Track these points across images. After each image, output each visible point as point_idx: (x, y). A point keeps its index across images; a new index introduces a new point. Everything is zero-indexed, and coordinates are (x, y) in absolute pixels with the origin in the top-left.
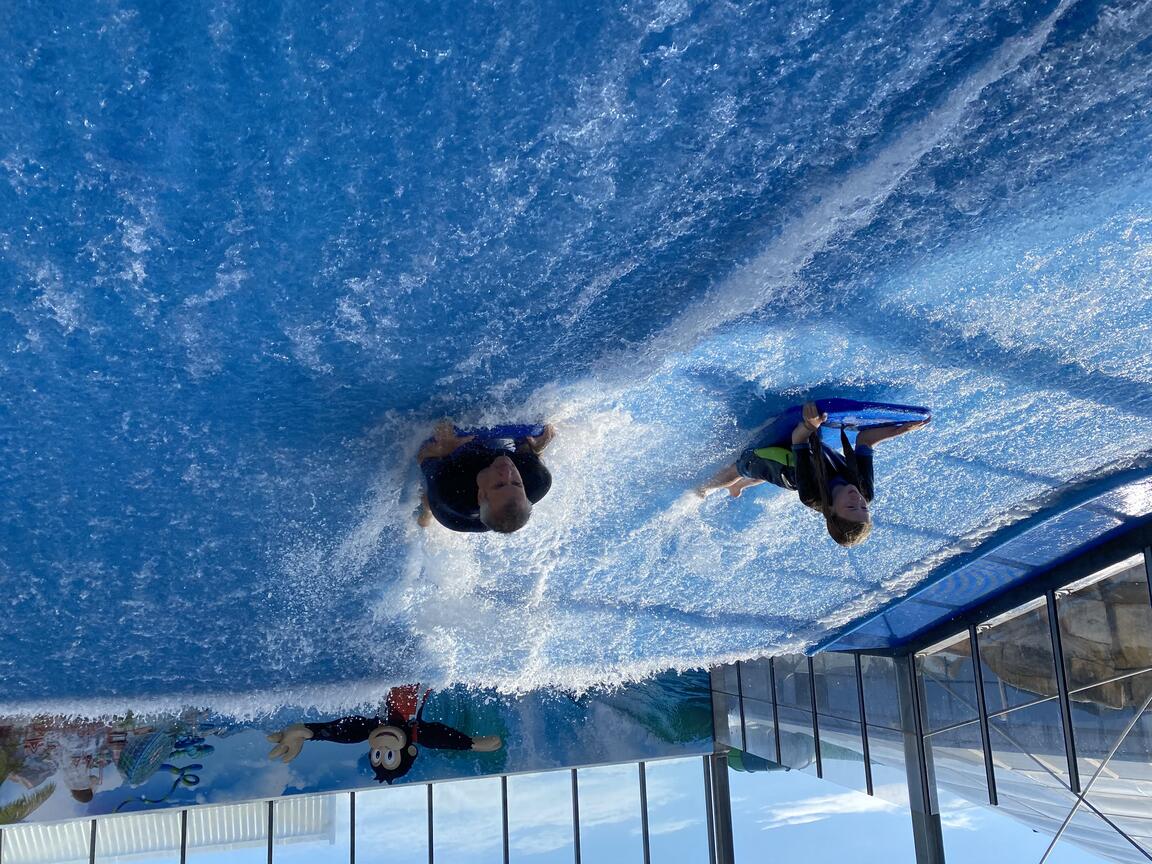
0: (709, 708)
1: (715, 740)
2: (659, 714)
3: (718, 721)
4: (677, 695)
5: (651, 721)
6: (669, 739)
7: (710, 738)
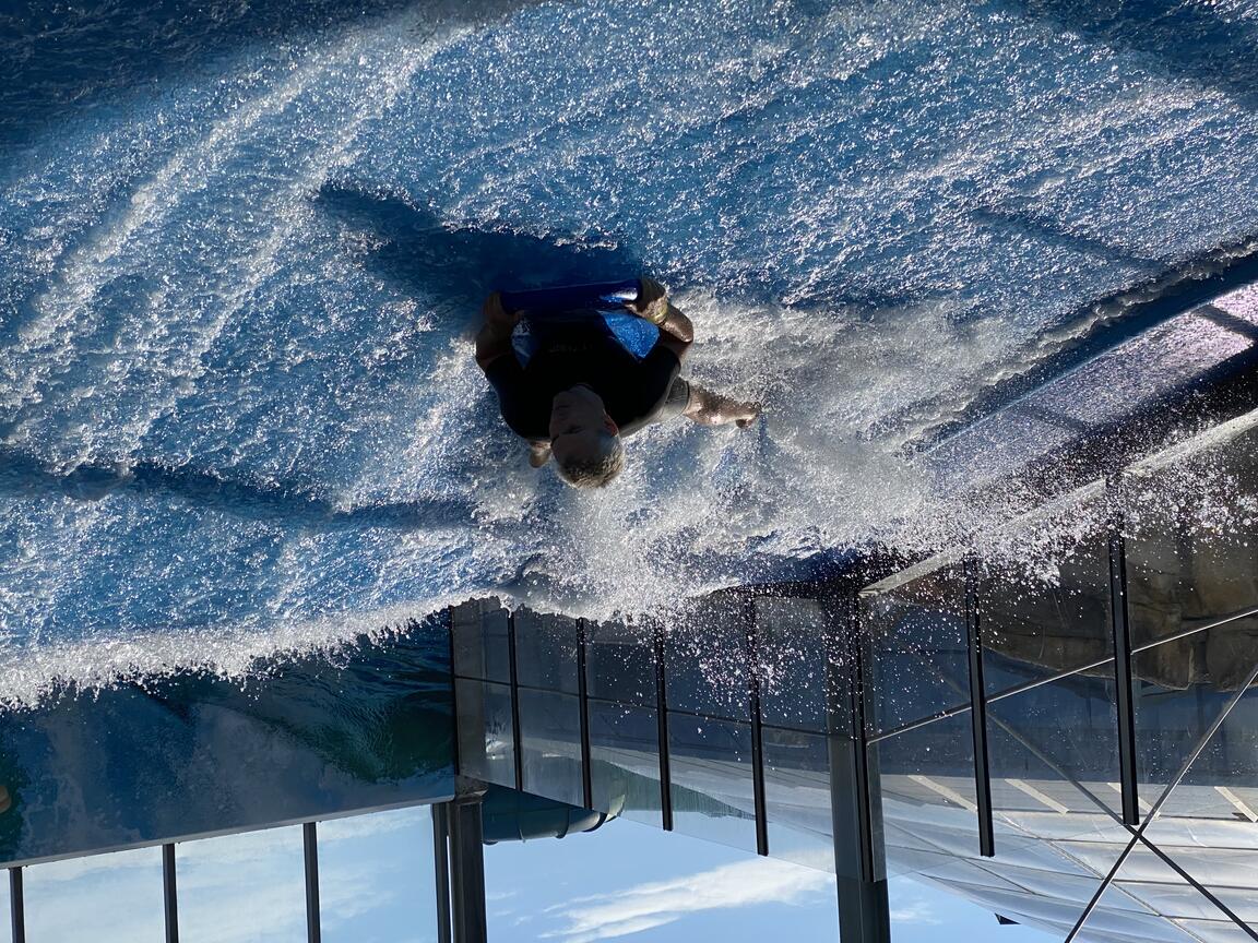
0: (449, 711)
1: (457, 771)
2: (347, 726)
3: (465, 735)
4: (386, 689)
5: (331, 742)
6: (368, 776)
7: (449, 769)
